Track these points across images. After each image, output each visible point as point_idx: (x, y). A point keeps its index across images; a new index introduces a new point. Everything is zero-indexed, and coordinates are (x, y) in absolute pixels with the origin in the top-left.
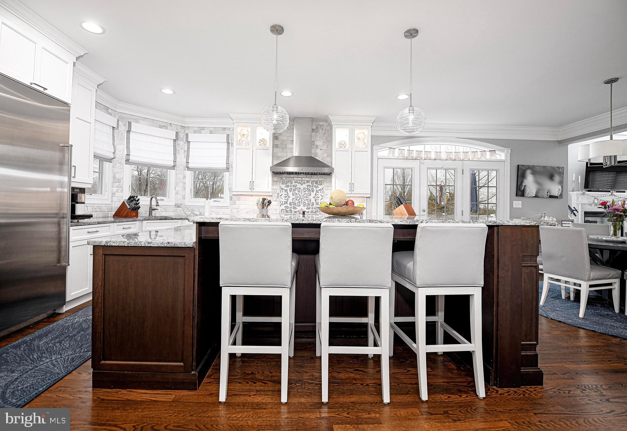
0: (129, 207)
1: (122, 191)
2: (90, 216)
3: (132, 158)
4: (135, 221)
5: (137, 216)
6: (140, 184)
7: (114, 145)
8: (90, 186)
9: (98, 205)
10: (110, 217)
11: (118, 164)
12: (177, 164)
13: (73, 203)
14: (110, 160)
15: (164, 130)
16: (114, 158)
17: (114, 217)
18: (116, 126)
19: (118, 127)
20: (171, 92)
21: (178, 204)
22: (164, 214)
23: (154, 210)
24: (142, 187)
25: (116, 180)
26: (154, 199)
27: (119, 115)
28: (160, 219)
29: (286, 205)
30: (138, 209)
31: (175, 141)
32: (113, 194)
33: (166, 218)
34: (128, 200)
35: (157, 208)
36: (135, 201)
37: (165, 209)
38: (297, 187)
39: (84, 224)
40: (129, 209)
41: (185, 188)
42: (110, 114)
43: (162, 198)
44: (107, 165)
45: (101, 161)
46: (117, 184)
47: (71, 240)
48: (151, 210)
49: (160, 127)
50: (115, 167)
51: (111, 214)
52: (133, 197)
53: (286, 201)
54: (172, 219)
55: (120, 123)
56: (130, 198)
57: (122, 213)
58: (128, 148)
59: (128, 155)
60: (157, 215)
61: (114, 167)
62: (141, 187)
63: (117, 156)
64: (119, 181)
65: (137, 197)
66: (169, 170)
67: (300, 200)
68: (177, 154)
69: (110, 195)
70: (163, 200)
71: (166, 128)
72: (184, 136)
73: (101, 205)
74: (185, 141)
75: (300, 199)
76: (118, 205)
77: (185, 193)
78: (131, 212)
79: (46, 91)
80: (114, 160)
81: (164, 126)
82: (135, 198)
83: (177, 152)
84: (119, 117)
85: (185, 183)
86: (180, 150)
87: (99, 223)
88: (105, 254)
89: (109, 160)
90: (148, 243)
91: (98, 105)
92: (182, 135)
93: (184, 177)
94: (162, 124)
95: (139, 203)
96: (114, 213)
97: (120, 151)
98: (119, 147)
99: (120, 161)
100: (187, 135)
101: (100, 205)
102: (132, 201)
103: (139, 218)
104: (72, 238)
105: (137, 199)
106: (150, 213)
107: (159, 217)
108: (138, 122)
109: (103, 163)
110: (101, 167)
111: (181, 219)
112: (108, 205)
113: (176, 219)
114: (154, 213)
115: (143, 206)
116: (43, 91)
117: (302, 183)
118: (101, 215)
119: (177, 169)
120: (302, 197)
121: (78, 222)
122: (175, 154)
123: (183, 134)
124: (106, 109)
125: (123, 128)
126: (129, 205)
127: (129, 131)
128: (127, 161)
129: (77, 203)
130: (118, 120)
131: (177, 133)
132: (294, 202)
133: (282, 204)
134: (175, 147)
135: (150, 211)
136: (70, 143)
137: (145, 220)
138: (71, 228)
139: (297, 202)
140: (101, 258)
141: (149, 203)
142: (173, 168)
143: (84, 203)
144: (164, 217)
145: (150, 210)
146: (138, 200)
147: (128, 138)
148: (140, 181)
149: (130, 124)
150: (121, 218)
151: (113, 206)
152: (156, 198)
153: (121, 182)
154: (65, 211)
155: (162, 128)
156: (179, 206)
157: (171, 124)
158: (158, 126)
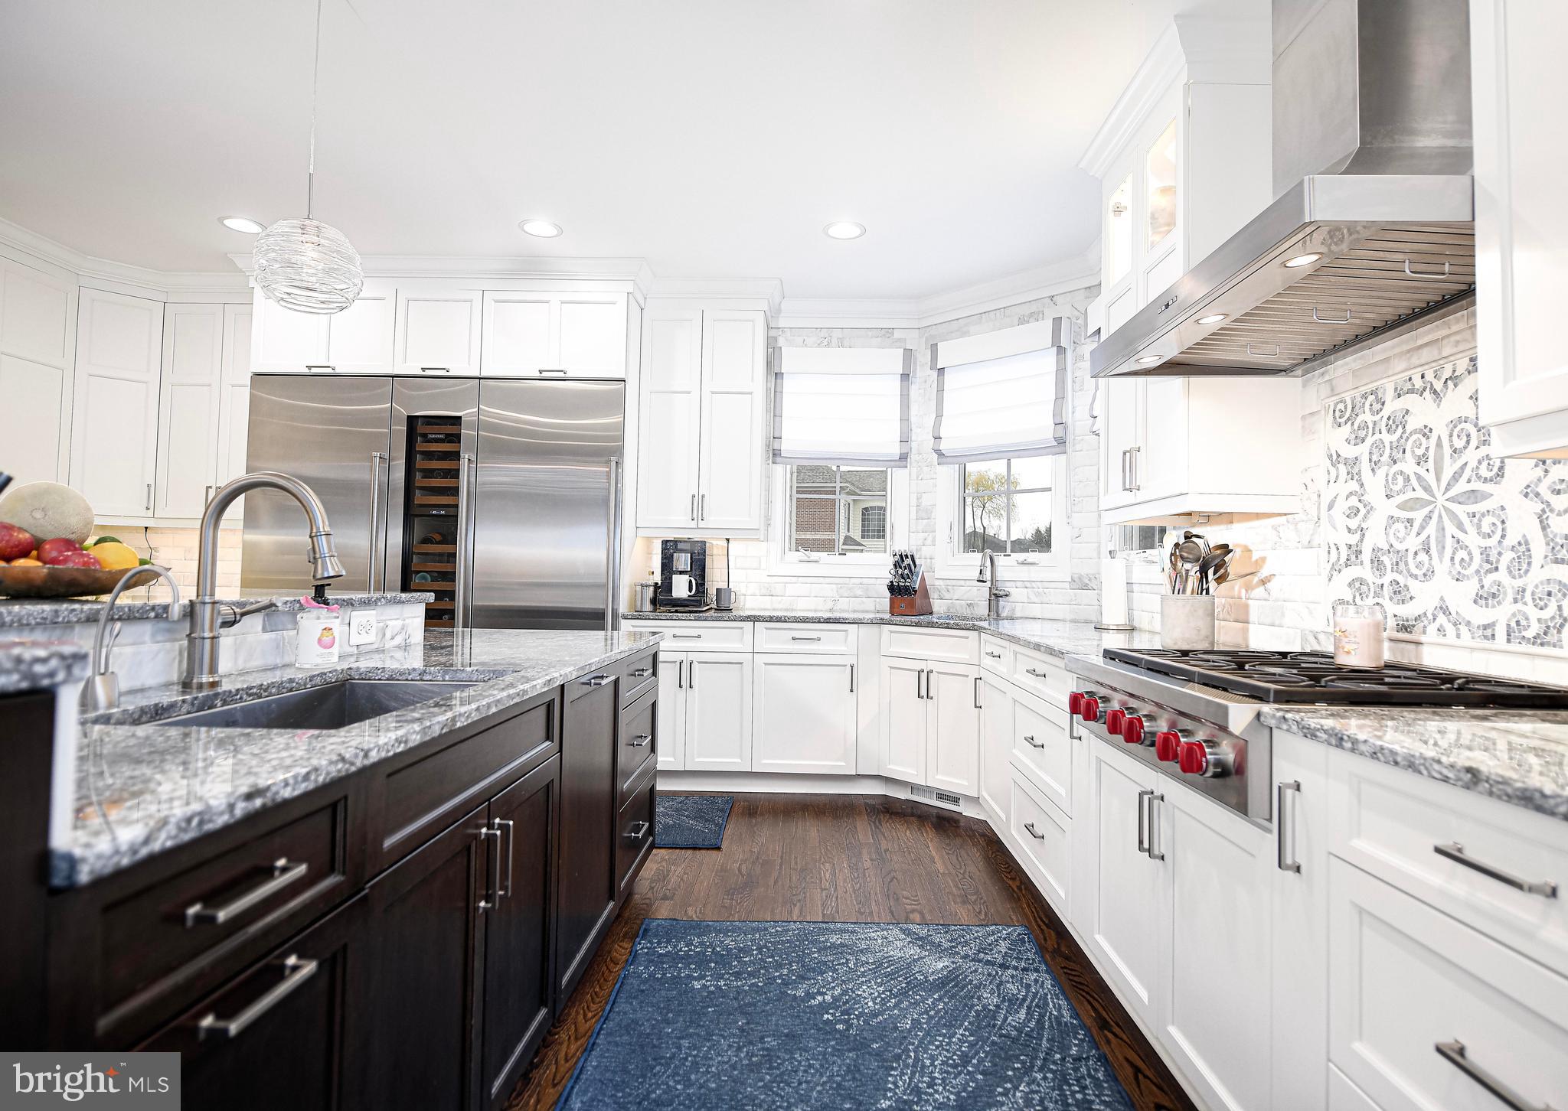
1: (934, 543)
9: (859, 581)
21: (1080, 577)
25: (922, 513)
29: (1354, 572)
38: (1409, 429)
46: (924, 522)
48: (994, 595)
49: (1022, 321)
53: (1354, 539)
64: (928, 514)
67: (1431, 529)
73: (872, 581)
75: (1429, 517)
81: (1031, 315)
94: (1026, 310)
106: (992, 607)
116: (563, 376)
117: (1438, 386)
120: (1441, 500)
129: (674, 573)
132: (1398, 546)
133: (1336, 569)
135: (990, 600)
139: (1413, 543)
147: (940, 390)
149: (934, 348)
153: (932, 515)
155: (1028, 322)
156: (1088, 582)
157: (1054, 299)
158: (1016, 321)
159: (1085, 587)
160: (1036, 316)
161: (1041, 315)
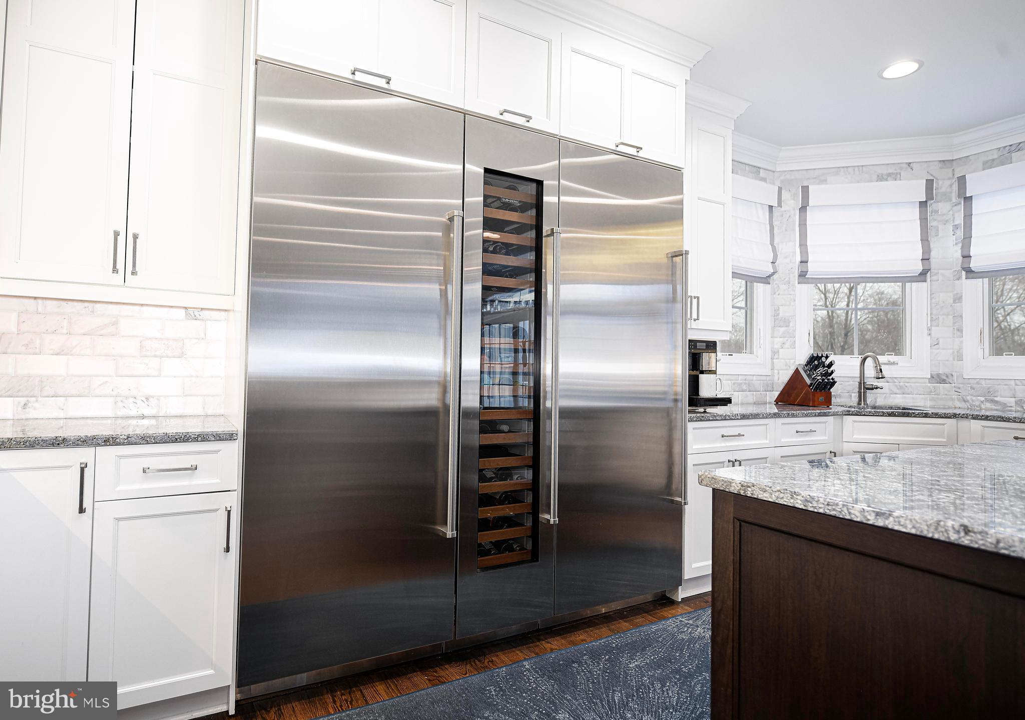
0: (808, 381)
1: (793, 346)
2: (726, 401)
3: (813, 269)
4: (825, 415)
5: (828, 402)
6: (832, 334)
7: (772, 243)
8: (726, 337)
9: (744, 377)
10: (770, 403)
11: (782, 287)
12: (933, 266)
13: (695, 373)
14: (766, 280)
15: (891, 183)
16: (773, 273)
17: (777, 403)
18: (775, 204)
19: (780, 205)
20: (914, 66)
21: (938, 375)
22: (899, 400)
23: (872, 389)
24: (836, 340)
25: (781, 322)
26: (869, 362)
27: (782, 178)
28: (890, 415)
30: (831, 387)
31: (923, 205)
32: (775, 353)
33: (905, 413)
34: (806, 365)
35: (879, 385)
36: (824, 366)
37: (901, 387)
39: (715, 418)
40: (810, 386)
41: (960, 330)
42: (764, 180)
43: (893, 358)
44: (760, 289)
45: (748, 283)
46: (782, 329)
47: (689, 451)
48: (864, 389)
49: (881, 178)
50: (777, 293)
51: (770, 397)
52: (818, 358)
54: (926, 415)
55: (785, 195)
56: (812, 359)
57: (793, 395)
58: (803, 245)
59: (804, 262)
60: (880, 402)
61: (775, 293)
62: (834, 339)
63: (780, 269)
64: (786, 322)
65: (827, 357)
66: (908, 285)
68: (932, 239)
69: (769, 355)
70: (894, 363)
71: (895, 176)
72: (951, 185)
73: (751, 378)
74: (954, 199)
76: (784, 377)
77: (962, 342)
78: (814, 395)
79: (641, 154)
80: (775, 277)
81: (889, 175)
82: (823, 359)
83: (932, 233)
84: (782, 181)
85: (961, 316)
86: (941, 227)
87: (744, 417)
88: (742, 518)
89: (763, 280)
90: (878, 514)
91: (738, 166)
92: (945, 185)
93: (958, 299)
94: (884, 171)
95: (832, 372)
96: (777, 394)
97: (786, 258)
98: (783, 249)
99: (786, 279)
100: (962, 181)
101: (748, 377)
102: (817, 367)
103: (834, 409)
104: (693, 446)
105: (827, 362)
106: (862, 397)
107: (885, 408)
108: (823, 181)
109: (752, 288)
110: (748, 295)
111: (955, 416)
112: (764, 378)
113: (936, 416)
114: (871, 397)
115: (842, 379)
116: (635, 154)
118: (751, 397)
119: (934, 278)
121: (705, 412)
122: (925, 240)
123: (948, 182)
124: (755, 171)
125: (792, 204)
126: (809, 376)
127: (803, 209)
128: (803, 276)
129: (702, 372)
130: (780, 189)
131: (930, 184)
134: (924, 220)
135: (860, 393)
136: (685, 248)
137: (849, 414)
138: (690, 426)
140: (731, 527)
141: (857, 373)
142: (922, 278)
143: (714, 372)
144: (899, 408)
145: (860, 388)
146: (831, 364)
147: (803, 224)
148: (831, 326)
149: (805, 190)
150: (791, 407)
151: (776, 378)
152: (875, 360)
153: (791, 325)
154: (679, 389)
155: (887, 180)
156: (945, 378)
157: (911, 165)
158: (875, 177)
159: (943, 381)
160: (894, 176)
161: (899, 176)
